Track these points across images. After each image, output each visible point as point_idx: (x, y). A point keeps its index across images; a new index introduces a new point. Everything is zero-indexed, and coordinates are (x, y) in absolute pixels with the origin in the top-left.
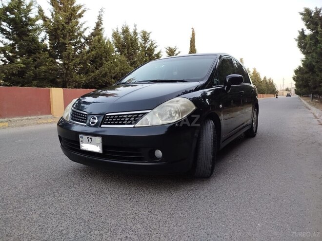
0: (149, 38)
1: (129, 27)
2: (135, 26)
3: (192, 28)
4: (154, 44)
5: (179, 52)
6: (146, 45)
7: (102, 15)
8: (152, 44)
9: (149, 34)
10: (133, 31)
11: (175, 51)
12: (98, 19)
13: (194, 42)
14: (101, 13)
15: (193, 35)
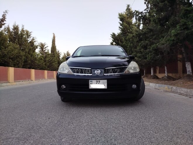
0: (31, 36)
1: (19, 26)
2: (23, 26)
3: (53, 34)
4: (35, 39)
5: (47, 46)
6: (28, 39)
7: (6, 15)
8: (33, 39)
9: (30, 33)
10: (21, 29)
11: (45, 45)
12: (2, 17)
13: (55, 42)
14: (5, 13)
15: (54, 37)
